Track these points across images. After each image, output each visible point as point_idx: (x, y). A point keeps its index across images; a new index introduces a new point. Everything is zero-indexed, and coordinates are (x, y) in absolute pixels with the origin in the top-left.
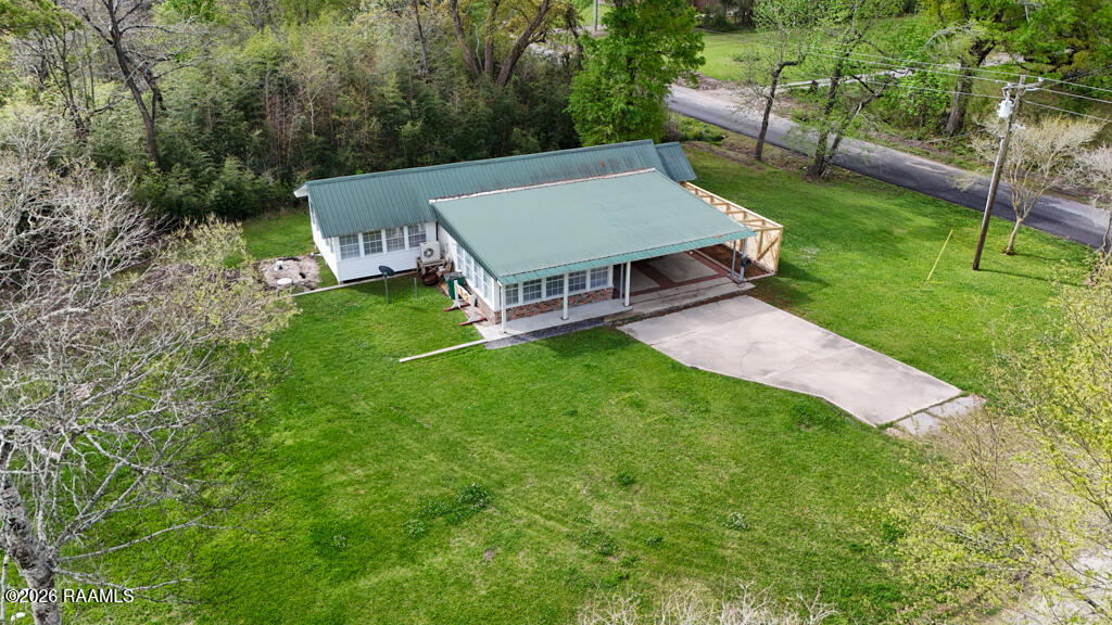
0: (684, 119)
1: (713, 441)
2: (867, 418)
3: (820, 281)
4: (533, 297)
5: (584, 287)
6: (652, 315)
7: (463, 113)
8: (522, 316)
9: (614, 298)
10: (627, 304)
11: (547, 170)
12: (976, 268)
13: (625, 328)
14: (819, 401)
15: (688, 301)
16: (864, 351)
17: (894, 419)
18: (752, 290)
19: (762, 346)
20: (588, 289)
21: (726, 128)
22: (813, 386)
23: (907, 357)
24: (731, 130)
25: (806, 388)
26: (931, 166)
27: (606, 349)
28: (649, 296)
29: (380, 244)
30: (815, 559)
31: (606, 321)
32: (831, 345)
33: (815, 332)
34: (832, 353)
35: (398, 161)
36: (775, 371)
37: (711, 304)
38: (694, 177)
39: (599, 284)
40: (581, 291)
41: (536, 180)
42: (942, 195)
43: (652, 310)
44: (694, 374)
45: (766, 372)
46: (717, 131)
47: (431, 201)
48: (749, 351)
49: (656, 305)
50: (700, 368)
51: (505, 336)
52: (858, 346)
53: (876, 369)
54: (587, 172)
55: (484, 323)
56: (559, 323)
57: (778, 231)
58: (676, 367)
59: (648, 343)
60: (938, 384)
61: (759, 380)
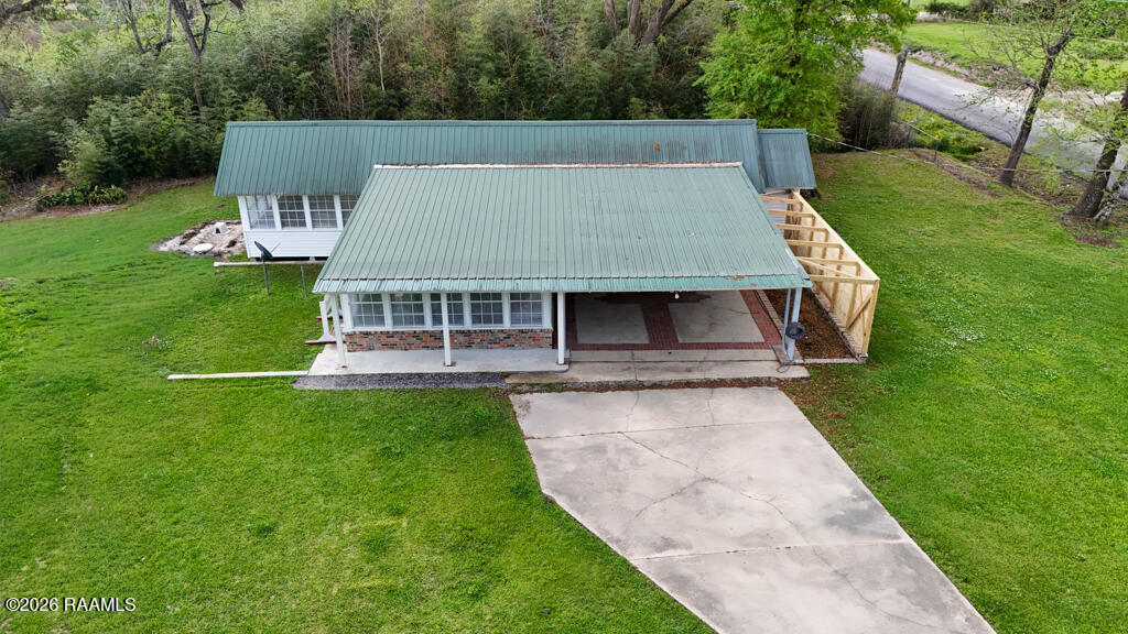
0: (934, 120)
4: (409, 321)
5: (499, 320)
6: (588, 388)
8: (392, 347)
9: (553, 346)
10: (561, 361)
11: (565, 146)
13: (522, 398)
16: (905, 554)
18: (796, 380)
19: (712, 489)
20: (507, 325)
21: (991, 138)
24: (997, 140)
28: (604, 355)
29: (302, 215)
31: (508, 381)
32: (849, 522)
33: (840, 483)
34: (835, 541)
36: (688, 547)
37: (701, 390)
38: (810, 185)
39: (526, 320)
40: (493, 327)
41: (541, 157)
44: (536, 512)
45: (666, 546)
46: (973, 139)
47: (376, 167)
48: (681, 492)
49: (609, 372)
50: (560, 503)
52: (906, 539)
53: (901, 606)
54: (625, 155)
56: (437, 368)
57: (871, 287)
58: (525, 488)
59: (526, 435)
61: (637, 559)
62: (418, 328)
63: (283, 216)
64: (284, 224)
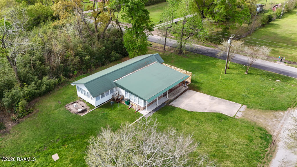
1: (208, 128)
2: (230, 115)
3: (200, 83)
6: (174, 100)
7: (98, 51)
9: (163, 97)
11: (135, 67)
12: (225, 73)
13: (171, 104)
14: (219, 113)
15: (179, 94)
16: (219, 99)
17: (235, 114)
18: (189, 88)
19: (201, 102)
22: (217, 110)
23: (228, 99)
25: (215, 111)
26: (201, 47)
27: (172, 111)
29: (104, 95)
30: (242, 150)
31: (166, 103)
33: (208, 97)
34: (214, 101)
37: (183, 94)
38: (163, 61)
41: (134, 70)
42: (208, 55)
43: (173, 98)
44: (193, 113)
45: (206, 109)
46: (150, 43)
47: (114, 81)
48: (199, 104)
50: (193, 111)
51: (148, 113)
54: (143, 66)
55: (140, 110)
56: (156, 106)
57: (191, 74)
58: (188, 112)
59: (179, 107)
60: (237, 104)
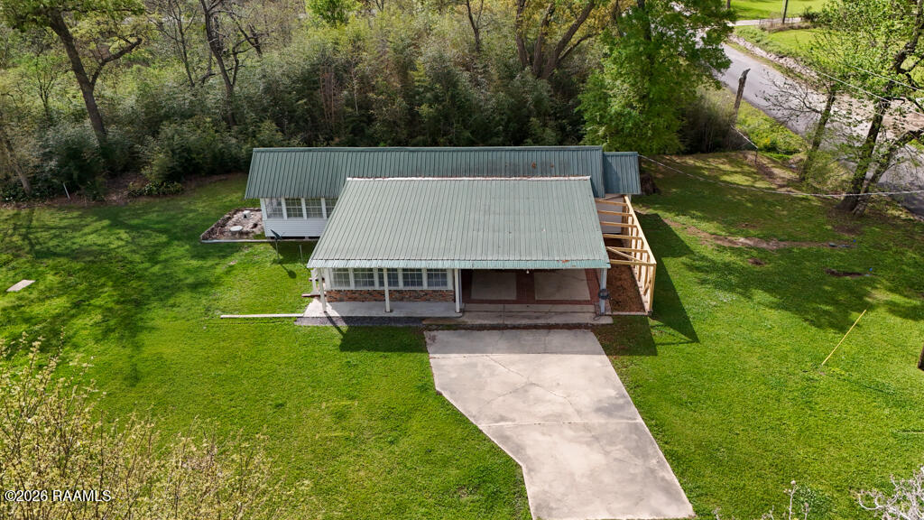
4: (365, 284)
5: (420, 284)
8: (355, 299)
10: (458, 310)
11: (472, 165)
14: (514, 469)
15: (524, 322)
18: (604, 326)
19: (534, 389)
20: (425, 287)
22: (528, 450)
28: (492, 307)
29: (301, 210)
32: (610, 410)
33: (610, 391)
35: (420, 138)
36: (513, 420)
38: (637, 192)
39: (437, 285)
40: (417, 288)
43: (479, 322)
44: (431, 399)
47: (348, 179)
49: (484, 319)
50: (446, 395)
51: (323, 315)
53: (623, 454)
54: (512, 172)
56: (382, 314)
57: (652, 268)
58: (426, 387)
59: (431, 356)
61: (483, 426)
62: (370, 288)
63: (288, 210)
64: (289, 216)
